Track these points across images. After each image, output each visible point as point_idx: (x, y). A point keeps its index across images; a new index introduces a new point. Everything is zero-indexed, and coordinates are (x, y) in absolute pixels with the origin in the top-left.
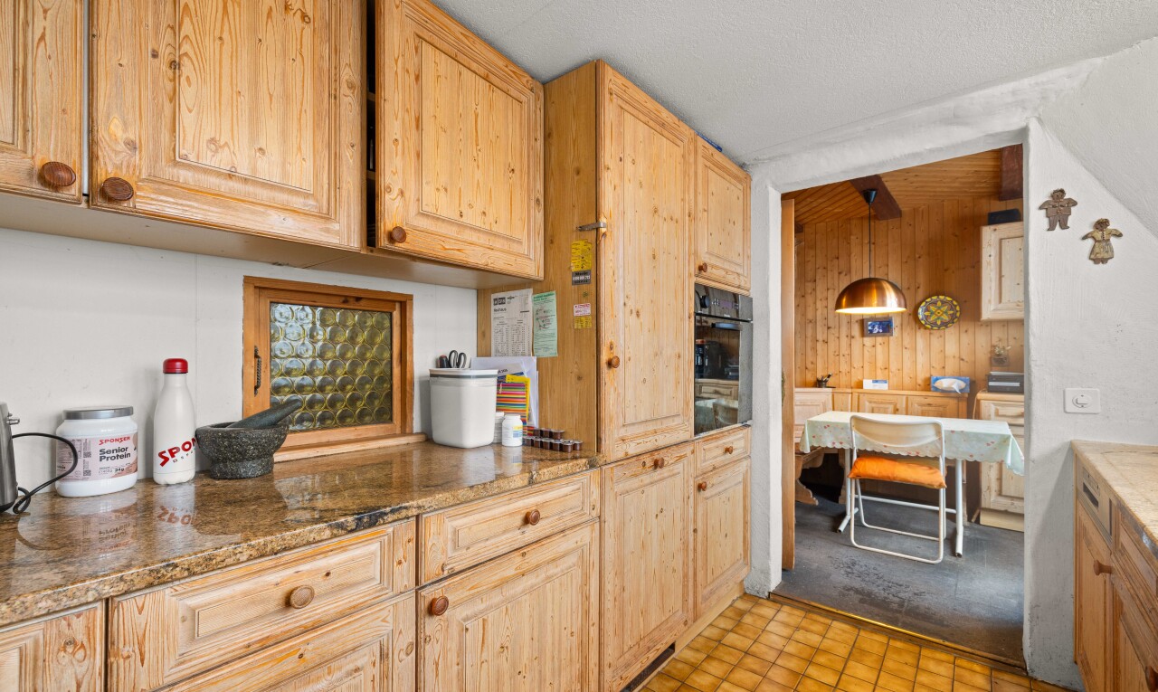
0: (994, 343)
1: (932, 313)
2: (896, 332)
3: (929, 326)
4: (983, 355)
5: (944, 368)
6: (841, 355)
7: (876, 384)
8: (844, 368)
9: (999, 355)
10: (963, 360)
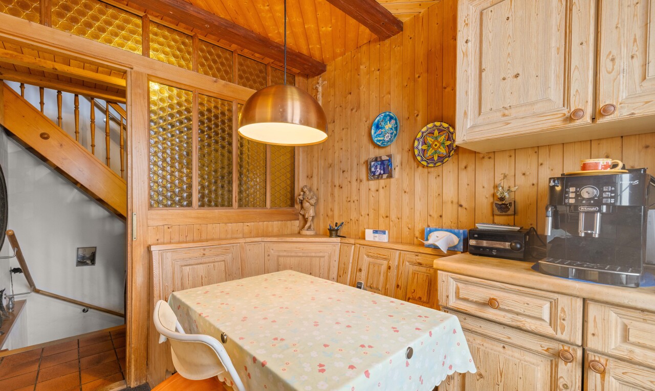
0: (497, 182)
1: (430, 146)
2: (396, 173)
3: (424, 163)
4: (484, 200)
5: (441, 216)
6: (352, 201)
7: (376, 235)
8: (354, 216)
9: (502, 199)
10: (461, 206)
